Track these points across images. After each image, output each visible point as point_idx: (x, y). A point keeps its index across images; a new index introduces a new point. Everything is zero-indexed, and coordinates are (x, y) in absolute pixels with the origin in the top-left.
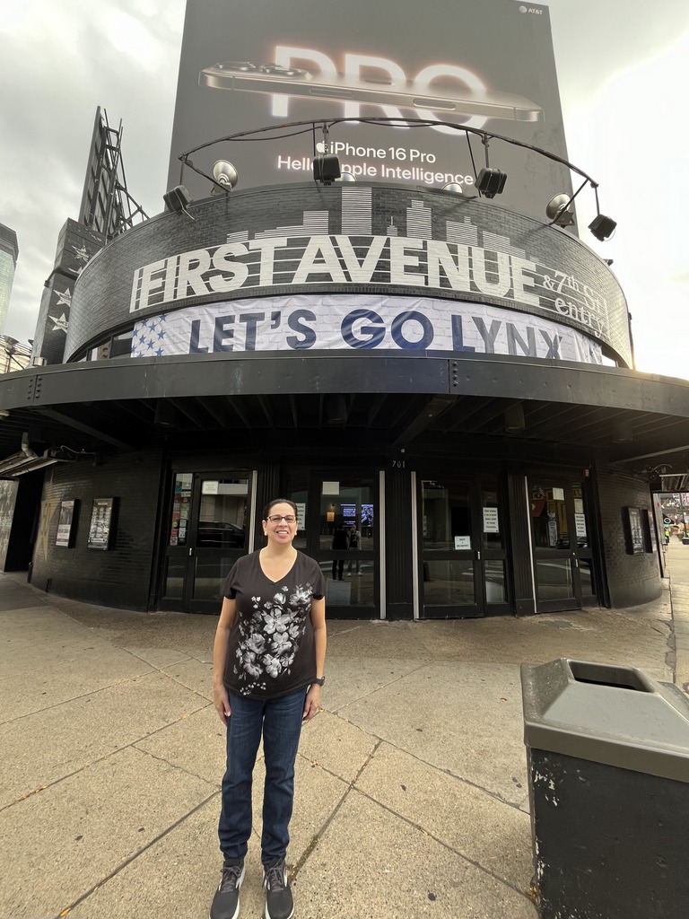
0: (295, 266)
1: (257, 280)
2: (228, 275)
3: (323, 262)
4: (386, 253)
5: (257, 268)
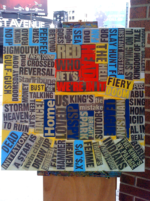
0: (10, 24)
1: (4, 25)
3: (14, 23)
4: (23, 23)
5: (4, 23)
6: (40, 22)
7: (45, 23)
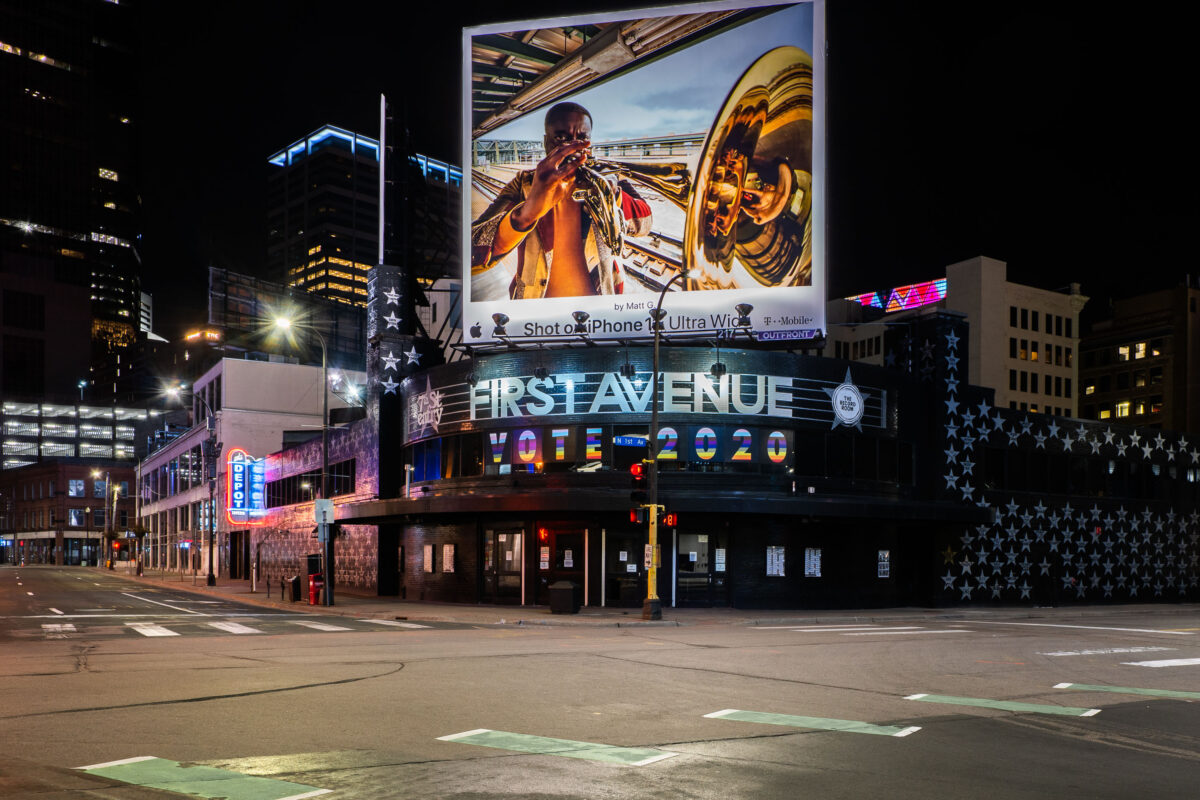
0: (591, 398)
1: (563, 409)
2: (539, 403)
3: (613, 395)
4: (660, 386)
5: (563, 399)
6: (761, 379)
7: (795, 382)
